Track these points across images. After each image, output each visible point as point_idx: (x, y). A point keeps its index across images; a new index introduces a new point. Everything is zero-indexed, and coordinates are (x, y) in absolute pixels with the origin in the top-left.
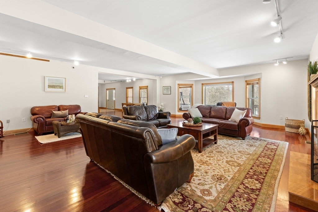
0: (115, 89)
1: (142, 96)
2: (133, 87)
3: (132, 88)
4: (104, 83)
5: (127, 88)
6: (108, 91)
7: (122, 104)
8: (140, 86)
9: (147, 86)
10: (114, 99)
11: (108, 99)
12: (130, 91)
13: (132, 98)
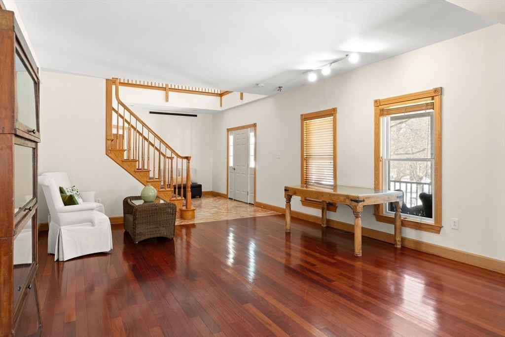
0: (255, 125)
1: (392, 148)
2: (335, 110)
3: (332, 113)
4: (220, 109)
5: (306, 118)
6: (231, 138)
7: (286, 190)
8: (381, 97)
9: (439, 92)
10: (252, 164)
11: (231, 164)
12: (320, 130)
13: (329, 163)
